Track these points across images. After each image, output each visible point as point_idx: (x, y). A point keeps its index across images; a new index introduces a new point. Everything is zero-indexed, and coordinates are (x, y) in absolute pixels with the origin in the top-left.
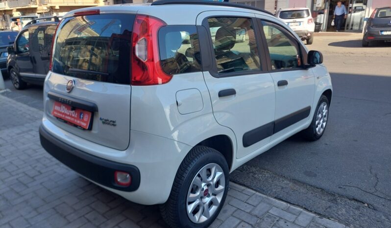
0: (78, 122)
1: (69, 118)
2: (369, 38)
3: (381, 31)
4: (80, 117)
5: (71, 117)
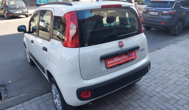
0: (130, 59)
1: (123, 61)
2: (10, 15)
3: (15, 11)
4: (130, 56)
5: (124, 59)
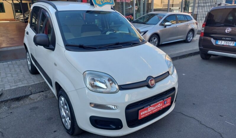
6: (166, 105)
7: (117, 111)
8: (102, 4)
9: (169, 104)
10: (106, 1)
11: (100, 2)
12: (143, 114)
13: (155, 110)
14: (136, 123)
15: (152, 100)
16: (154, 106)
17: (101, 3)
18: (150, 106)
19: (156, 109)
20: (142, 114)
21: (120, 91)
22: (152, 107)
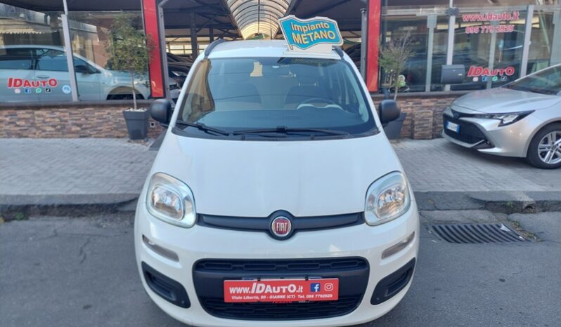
6: (321, 296)
7: (177, 265)
8: (308, 42)
9: (331, 296)
10: (318, 36)
11: (303, 39)
12: (237, 292)
13: (278, 297)
14: (228, 309)
15: (275, 269)
16: (273, 284)
17: (305, 40)
18: (259, 281)
19: (281, 293)
20: (232, 290)
21: (196, 226)
22: (266, 283)
